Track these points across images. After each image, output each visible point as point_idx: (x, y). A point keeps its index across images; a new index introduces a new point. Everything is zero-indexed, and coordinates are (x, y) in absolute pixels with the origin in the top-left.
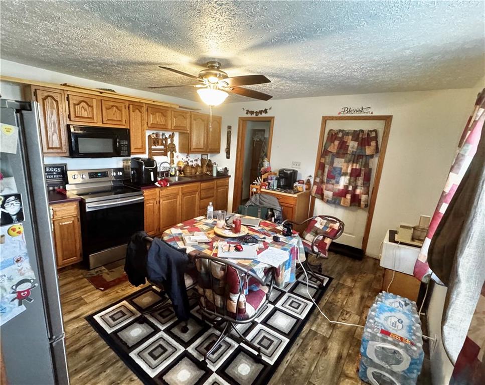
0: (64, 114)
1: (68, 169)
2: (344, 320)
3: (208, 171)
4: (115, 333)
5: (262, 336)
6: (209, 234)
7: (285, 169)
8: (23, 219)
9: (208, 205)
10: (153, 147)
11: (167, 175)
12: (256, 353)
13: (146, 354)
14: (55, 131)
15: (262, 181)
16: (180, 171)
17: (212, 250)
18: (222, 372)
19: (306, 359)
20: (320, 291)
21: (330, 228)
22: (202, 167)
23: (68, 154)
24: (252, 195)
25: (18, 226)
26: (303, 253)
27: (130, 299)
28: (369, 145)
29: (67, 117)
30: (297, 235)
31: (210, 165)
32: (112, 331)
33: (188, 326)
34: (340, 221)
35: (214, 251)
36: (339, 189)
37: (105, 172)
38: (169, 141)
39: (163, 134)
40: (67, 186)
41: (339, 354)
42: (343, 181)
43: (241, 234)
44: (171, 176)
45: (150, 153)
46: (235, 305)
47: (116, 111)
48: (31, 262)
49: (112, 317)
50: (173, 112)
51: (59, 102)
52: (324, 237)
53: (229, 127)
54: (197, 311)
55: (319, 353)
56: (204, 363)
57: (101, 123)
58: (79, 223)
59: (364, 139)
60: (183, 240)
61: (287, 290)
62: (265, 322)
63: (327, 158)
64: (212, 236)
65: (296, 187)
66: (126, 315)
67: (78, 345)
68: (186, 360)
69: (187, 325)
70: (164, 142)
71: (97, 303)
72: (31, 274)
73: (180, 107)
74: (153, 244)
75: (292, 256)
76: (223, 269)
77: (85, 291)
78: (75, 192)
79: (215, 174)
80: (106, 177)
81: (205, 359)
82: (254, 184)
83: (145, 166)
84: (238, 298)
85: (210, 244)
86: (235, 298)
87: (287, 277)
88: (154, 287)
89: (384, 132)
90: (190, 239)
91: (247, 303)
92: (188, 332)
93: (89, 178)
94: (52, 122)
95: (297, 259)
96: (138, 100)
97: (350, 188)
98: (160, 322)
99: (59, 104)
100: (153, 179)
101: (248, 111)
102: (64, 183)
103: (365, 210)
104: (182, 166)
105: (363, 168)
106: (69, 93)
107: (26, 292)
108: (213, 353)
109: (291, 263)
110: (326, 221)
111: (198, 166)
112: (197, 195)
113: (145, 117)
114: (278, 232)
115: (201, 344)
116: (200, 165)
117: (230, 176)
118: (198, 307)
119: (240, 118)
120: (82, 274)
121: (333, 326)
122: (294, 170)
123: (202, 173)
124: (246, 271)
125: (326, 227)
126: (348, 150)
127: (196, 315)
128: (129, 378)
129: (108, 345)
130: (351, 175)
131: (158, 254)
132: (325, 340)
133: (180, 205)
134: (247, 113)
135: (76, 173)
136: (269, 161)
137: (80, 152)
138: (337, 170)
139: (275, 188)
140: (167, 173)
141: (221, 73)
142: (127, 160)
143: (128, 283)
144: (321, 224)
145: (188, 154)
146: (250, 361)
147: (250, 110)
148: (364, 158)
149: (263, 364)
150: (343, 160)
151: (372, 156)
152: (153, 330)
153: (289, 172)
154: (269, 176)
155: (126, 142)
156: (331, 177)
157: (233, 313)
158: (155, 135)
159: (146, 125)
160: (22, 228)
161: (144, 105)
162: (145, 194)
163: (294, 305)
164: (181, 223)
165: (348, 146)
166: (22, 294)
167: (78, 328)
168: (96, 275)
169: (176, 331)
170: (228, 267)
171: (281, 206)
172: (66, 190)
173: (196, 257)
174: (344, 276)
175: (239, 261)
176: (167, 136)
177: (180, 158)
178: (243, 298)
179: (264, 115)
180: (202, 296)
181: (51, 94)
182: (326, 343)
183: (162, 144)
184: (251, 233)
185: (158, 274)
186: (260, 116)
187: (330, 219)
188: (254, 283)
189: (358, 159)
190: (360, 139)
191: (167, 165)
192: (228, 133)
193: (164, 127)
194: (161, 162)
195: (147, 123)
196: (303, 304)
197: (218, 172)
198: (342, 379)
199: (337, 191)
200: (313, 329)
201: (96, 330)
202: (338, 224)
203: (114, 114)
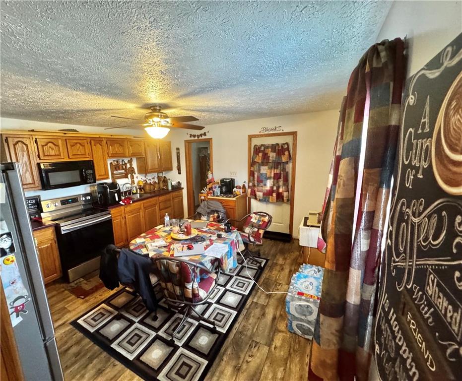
0: (34, 154)
1: (42, 200)
2: (278, 290)
3: (164, 186)
4: (97, 331)
5: (216, 313)
6: (167, 239)
7: (224, 179)
8: (14, 250)
9: (165, 215)
10: (115, 172)
11: (130, 194)
12: (212, 326)
13: (125, 343)
14: (27, 170)
15: (208, 190)
16: (140, 189)
17: (170, 252)
18: (186, 346)
19: (250, 324)
20: (260, 271)
21: (262, 221)
22: (159, 183)
23: (40, 188)
24: (202, 202)
25: (11, 256)
26: (241, 244)
27: (107, 301)
28: (284, 154)
29: (37, 157)
30: (235, 230)
31: (165, 181)
32: (94, 330)
33: (158, 315)
34: (269, 215)
35: (171, 253)
36: (267, 190)
37: (74, 199)
38: (128, 166)
39: (123, 161)
40: (42, 214)
41: (273, 316)
42: (269, 184)
43: (192, 236)
44: (133, 194)
45: (113, 177)
46: (190, 291)
47: (79, 147)
48: (24, 283)
49: (93, 319)
50: (129, 142)
51: (29, 145)
52: (259, 229)
53: (178, 149)
54: (164, 302)
55: (259, 318)
56: (172, 341)
57: (68, 158)
58: (57, 244)
59: (280, 150)
60: (146, 247)
61: (234, 274)
62: (218, 302)
63: (255, 166)
64: (170, 240)
65: (235, 191)
66: (105, 315)
67: (66, 346)
68: (158, 342)
69: (156, 314)
70: (124, 167)
71: (78, 310)
72: (25, 292)
73: (134, 137)
74: (121, 254)
75: (232, 247)
76: (177, 265)
77: (68, 301)
78: (50, 219)
79: (170, 188)
80: (76, 202)
81: (172, 338)
82: (202, 193)
83: (110, 189)
84: (193, 286)
85: (168, 247)
86: (189, 286)
87: (230, 264)
88: (127, 289)
89: (293, 144)
90: (151, 245)
91: (199, 289)
92: (158, 320)
93: (62, 205)
94: (24, 162)
95: (237, 249)
96: (98, 136)
97: (275, 188)
98: (135, 316)
99: (29, 147)
100: (117, 199)
101: (191, 135)
102: (39, 212)
103: (287, 204)
104: (142, 185)
105: (282, 172)
106: (37, 137)
107: (21, 306)
108: (179, 333)
109: (232, 253)
110: (258, 216)
111: (155, 182)
112: (157, 207)
113: (105, 148)
114: (221, 230)
115: (169, 327)
116: (157, 181)
117: (183, 188)
118: (164, 299)
119: (185, 141)
120: (63, 288)
121: (269, 296)
122: (231, 179)
123: (159, 188)
124: (195, 264)
125: (259, 221)
126: (269, 159)
127: (164, 305)
128: (112, 364)
129: (93, 342)
130: (274, 179)
131: (126, 261)
132: (264, 307)
133: (143, 217)
134: (191, 137)
135: (49, 202)
136: (212, 174)
137: (51, 185)
138: (263, 175)
139: (219, 194)
140: (129, 192)
141: (162, 114)
142: (93, 186)
143: (105, 288)
144: (255, 219)
145: (146, 174)
146: (208, 333)
147: (193, 134)
148: (282, 165)
149: (217, 334)
150: (267, 167)
151: (287, 163)
152: (129, 323)
153: (228, 181)
154: (213, 186)
155: (90, 172)
156: (260, 181)
157: (190, 298)
158: (115, 162)
159: (106, 155)
160: (14, 257)
161: (103, 139)
162: (111, 212)
163: (241, 285)
164: (144, 233)
165: (269, 156)
166: (18, 308)
167: (65, 332)
168: (76, 286)
169: (148, 321)
170: (181, 264)
171: (224, 208)
172: (41, 218)
173: (156, 259)
174: (277, 257)
175: (191, 257)
176: (126, 162)
177: (139, 178)
178: (196, 285)
179: (204, 137)
180: (164, 289)
181: (21, 140)
182: (264, 309)
183: (123, 169)
184: (200, 233)
185: (128, 277)
186: (201, 138)
187: (261, 214)
188: (204, 272)
189: (277, 166)
190: (277, 151)
191: (129, 186)
192: (177, 154)
193: (123, 155)
194: (123, 183)
195: (108, 153)
196: (247, 283)
197: (172, 186)
198: (276, 334)
199: (265, 192)
200: (255, 300)
201: (80, 332)
202: (267, 217)
203: (78, 150)
